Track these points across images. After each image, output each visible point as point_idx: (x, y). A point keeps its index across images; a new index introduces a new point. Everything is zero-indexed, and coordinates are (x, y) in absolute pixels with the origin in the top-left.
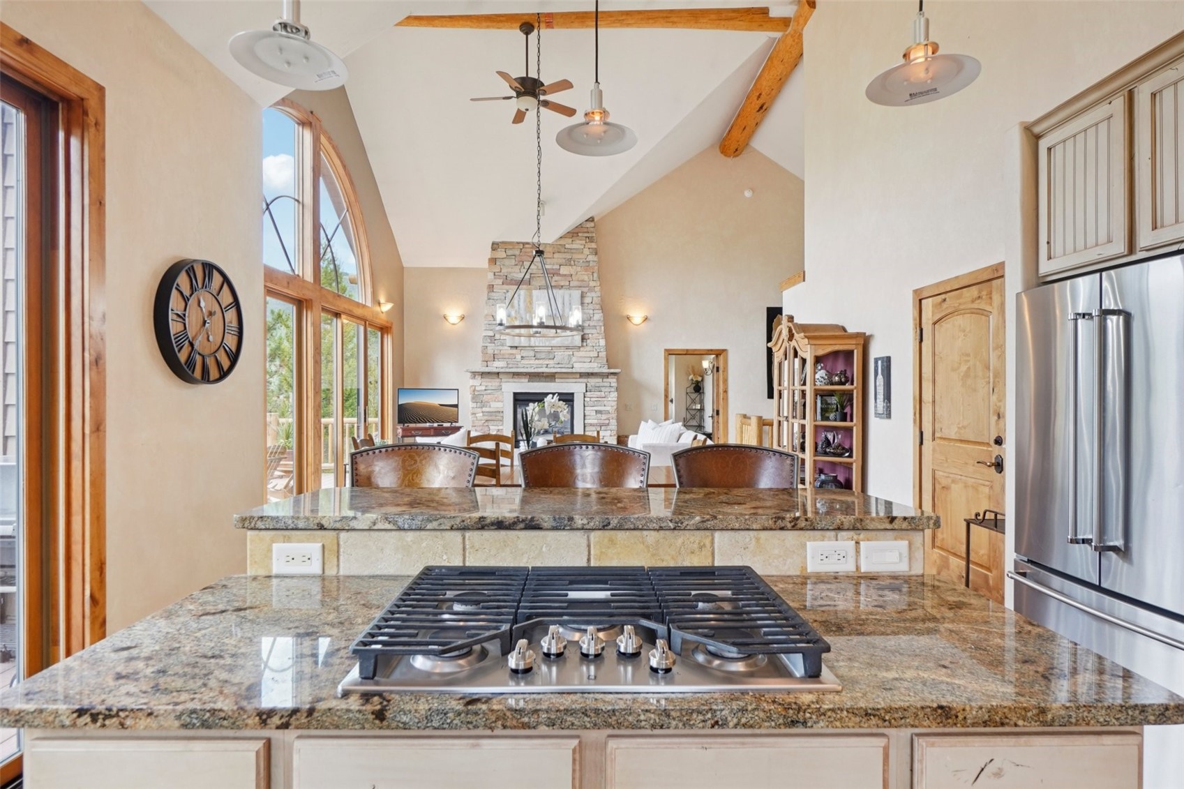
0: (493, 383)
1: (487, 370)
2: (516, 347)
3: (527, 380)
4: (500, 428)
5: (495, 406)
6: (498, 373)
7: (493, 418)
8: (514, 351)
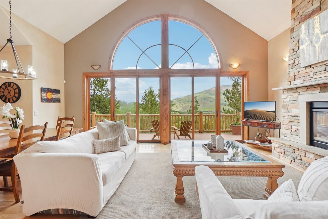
0: (294, 95)
1: (291, 87)
2: (310, 66)
3: (319, 91)
4: (298, 128)
5: (295, 112)
6: (297, 88)
7: (294, 120)
8: (309, 70)
